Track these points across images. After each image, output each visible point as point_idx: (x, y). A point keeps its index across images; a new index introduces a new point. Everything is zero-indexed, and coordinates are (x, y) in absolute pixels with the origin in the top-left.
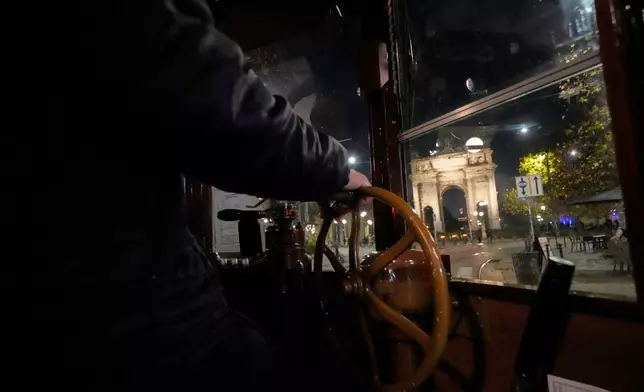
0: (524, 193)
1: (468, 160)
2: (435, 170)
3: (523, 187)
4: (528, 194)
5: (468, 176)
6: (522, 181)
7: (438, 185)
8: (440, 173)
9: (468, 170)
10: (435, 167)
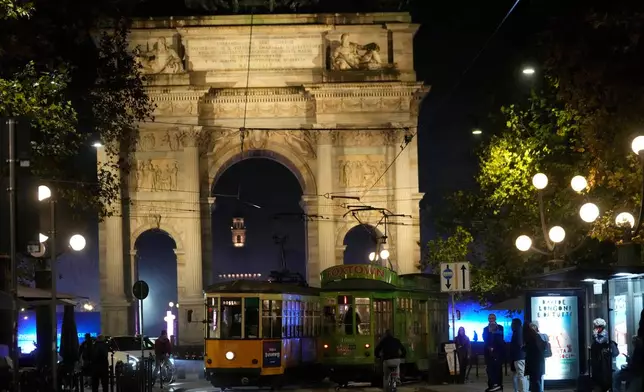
0: (448, 286)
1: (329, 50)
2: (196, 78)
3: (448, 278)
4: (453, 288)
5: (325, 119)
6: (448, 270)
7: (206, 140)
8: (215, 91)
9: (325, 94)
10: (197, 64)
